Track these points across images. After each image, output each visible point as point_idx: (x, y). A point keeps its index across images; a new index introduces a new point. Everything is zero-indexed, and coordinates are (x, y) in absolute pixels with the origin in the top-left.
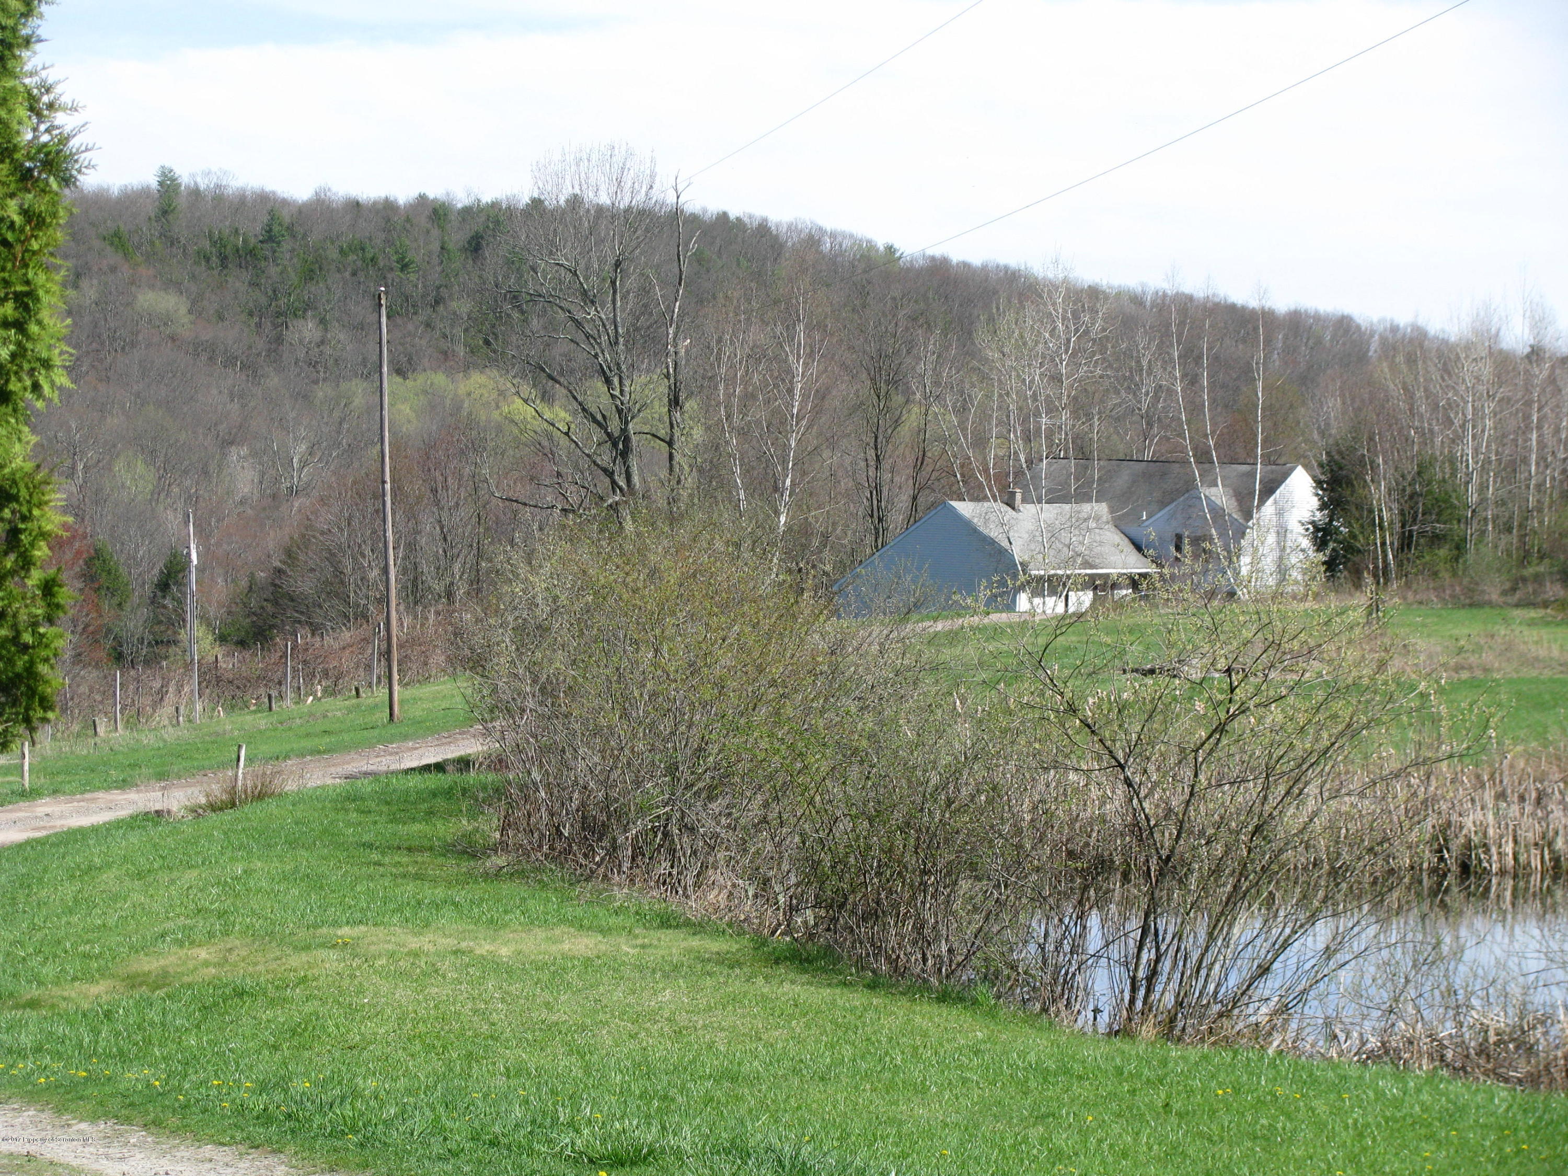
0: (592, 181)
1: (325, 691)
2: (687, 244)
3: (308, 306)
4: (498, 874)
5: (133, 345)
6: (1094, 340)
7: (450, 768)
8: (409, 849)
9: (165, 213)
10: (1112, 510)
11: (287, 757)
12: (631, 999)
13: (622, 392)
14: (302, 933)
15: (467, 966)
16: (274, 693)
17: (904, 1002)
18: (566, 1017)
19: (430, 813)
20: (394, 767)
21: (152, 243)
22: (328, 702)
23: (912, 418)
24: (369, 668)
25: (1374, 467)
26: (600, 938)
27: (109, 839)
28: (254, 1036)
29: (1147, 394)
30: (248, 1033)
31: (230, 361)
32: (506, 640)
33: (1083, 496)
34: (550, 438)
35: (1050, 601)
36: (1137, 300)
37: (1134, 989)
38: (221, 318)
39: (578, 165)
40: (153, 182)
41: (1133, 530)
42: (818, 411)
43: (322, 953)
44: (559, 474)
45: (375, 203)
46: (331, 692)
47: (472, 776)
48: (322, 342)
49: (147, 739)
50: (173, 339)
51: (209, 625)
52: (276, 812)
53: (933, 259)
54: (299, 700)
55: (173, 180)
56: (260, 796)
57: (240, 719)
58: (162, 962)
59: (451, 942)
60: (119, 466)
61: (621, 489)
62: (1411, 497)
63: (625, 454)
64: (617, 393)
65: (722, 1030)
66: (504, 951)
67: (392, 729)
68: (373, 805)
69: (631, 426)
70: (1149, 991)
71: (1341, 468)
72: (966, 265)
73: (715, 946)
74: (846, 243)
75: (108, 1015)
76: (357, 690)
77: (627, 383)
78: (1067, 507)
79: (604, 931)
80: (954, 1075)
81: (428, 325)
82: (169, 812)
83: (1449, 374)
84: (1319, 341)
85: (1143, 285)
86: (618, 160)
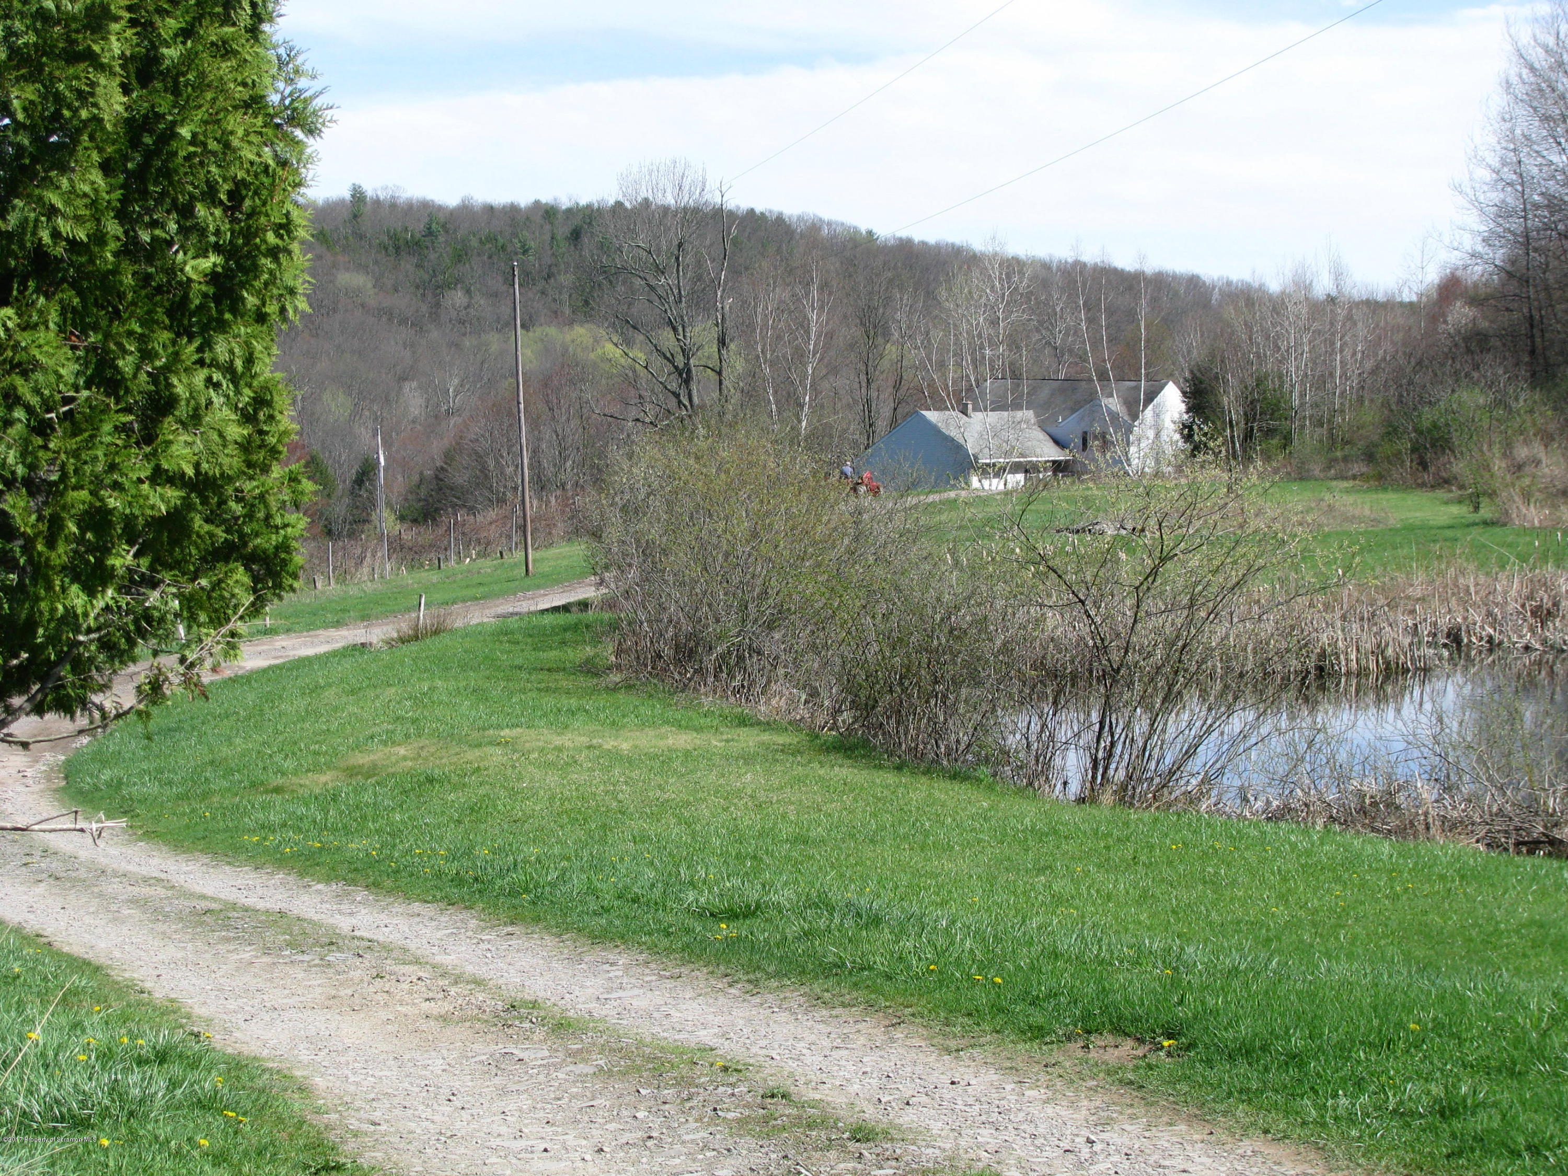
0: (661, 186)
1: (478, 554)
2: (730, 228)
3: (458, 281)
4: (615, 689)
5: (335, 311)
6: (1022, 295)
7: (574, 609)
8: (549, 670)
9: (355, 216)
10: (1037, 415)
11: (454, 603)
12: (721, 781)
13: (684, 336)
14: (475, 734)
15: (598, 757)
16: (442, 557)
17: (924, 779)
18: (673, 796)
19: (563, 643)
20: (532, 608)
21: (346, 238)
22: (481, 562)
23: (891, 350)
24: (509, 537)
25: (1226, 382)
26: (695, 735)
27: (329, 665)
28: (443, 813)
29: (1060, 332)
30: (439, 811)
31: (403, 321)
32: (615, 517)
33: (1017, 406)
34: (634, 371)
35: (995, 481)
36: (1046, 266)
37: (1095, 768)
38: (396, 290)
39: (650, 175)
40: (347, 195)
41: (1052, 430)
42: (827, 348)
43: (490, 750)
44: (640, 396)
45: (504, 207)
46: (483, 555)
47: (590, 615)
48: (468, 306)
49: (353, 591)
50: (363, 306)
51: (392, 509)
52: (449, 643)
53: (901, 239)
54: (460, 561)
55: (361, 193)
56: (436, 632)
57: (418, 576)
58: (372, 757)
59: (584, 740)
60: (327, 396)
61: (685, 407)
62: (1252, 403)
63: (687, 381)
64: (681, 337)
65: (793, 803)
66: (625, 746)
67: (528, 581)
68: (520, 637)
69: (692, 361)
70: (1106, 769)
71: (1201, 383)
72: (924, 244)
73: (781, 739)
74: (839, 229)
75: (335, 798)
76: (501, 553)
77: (687, 330)
78: (1006, 413)
79: (699, 730)
80: (970, 836)
81: (543, 293)
82: (371, 644)
83: (1278, 314)
84: (1176, 293)
85: (1050, 256)
86: (679, 170)
